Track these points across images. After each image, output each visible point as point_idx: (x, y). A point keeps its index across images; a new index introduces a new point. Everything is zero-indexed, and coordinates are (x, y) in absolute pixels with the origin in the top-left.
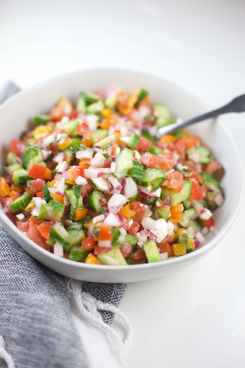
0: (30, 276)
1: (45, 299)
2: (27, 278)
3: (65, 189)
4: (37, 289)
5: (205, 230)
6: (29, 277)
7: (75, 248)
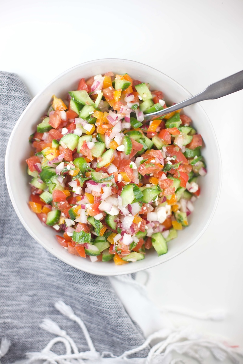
2: (76, 274)
3: (87, 218)
4: (86, 283)
5: (194, 198)
7: (105, 254)
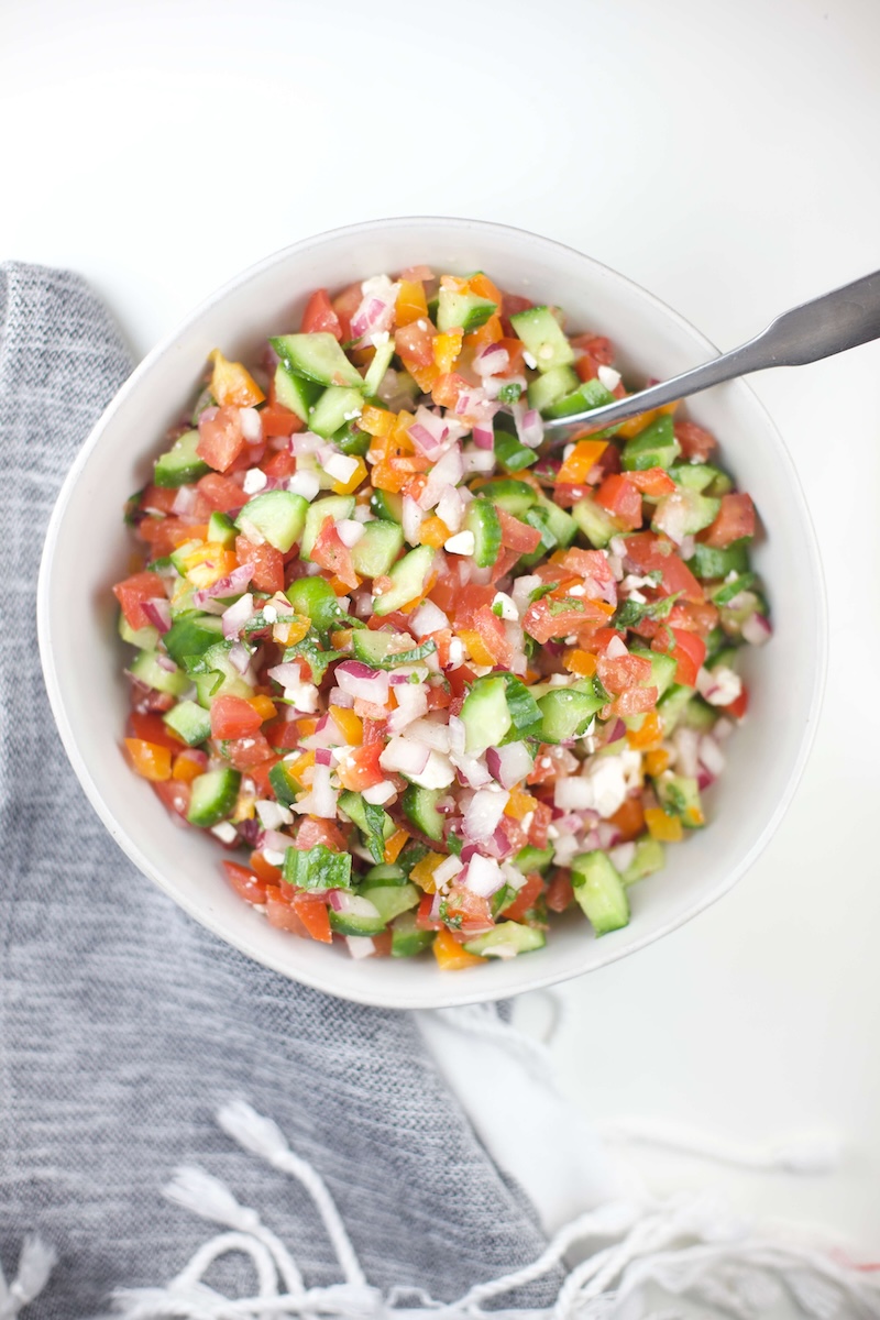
0: (304, 999)
1: (359, 1058)
3: (337, 799)
5: (723, 726)
6: (303, 1003)
7: (400, 930)
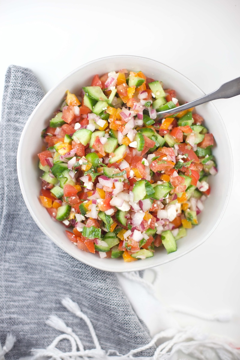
2: (84, 271)
3: (98, 214)
4: (94, 279)
5: (204, 197)
6: (86, 270)
7: (114, 250)
